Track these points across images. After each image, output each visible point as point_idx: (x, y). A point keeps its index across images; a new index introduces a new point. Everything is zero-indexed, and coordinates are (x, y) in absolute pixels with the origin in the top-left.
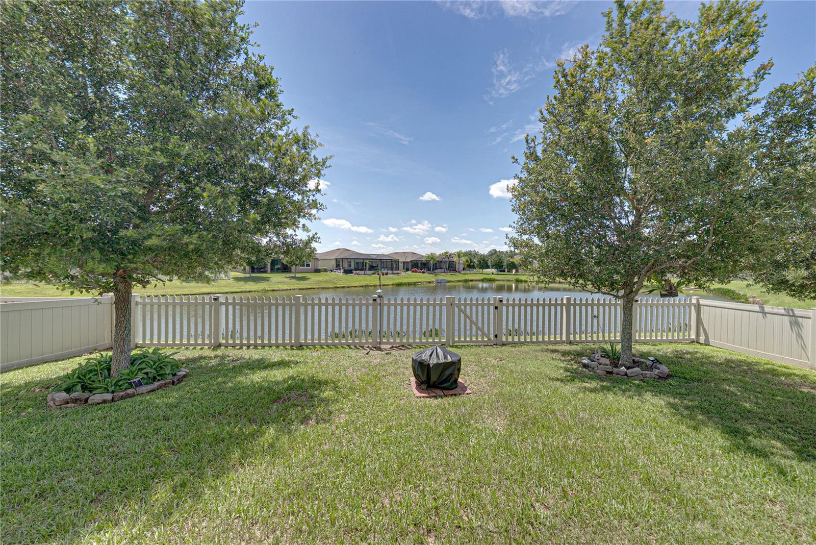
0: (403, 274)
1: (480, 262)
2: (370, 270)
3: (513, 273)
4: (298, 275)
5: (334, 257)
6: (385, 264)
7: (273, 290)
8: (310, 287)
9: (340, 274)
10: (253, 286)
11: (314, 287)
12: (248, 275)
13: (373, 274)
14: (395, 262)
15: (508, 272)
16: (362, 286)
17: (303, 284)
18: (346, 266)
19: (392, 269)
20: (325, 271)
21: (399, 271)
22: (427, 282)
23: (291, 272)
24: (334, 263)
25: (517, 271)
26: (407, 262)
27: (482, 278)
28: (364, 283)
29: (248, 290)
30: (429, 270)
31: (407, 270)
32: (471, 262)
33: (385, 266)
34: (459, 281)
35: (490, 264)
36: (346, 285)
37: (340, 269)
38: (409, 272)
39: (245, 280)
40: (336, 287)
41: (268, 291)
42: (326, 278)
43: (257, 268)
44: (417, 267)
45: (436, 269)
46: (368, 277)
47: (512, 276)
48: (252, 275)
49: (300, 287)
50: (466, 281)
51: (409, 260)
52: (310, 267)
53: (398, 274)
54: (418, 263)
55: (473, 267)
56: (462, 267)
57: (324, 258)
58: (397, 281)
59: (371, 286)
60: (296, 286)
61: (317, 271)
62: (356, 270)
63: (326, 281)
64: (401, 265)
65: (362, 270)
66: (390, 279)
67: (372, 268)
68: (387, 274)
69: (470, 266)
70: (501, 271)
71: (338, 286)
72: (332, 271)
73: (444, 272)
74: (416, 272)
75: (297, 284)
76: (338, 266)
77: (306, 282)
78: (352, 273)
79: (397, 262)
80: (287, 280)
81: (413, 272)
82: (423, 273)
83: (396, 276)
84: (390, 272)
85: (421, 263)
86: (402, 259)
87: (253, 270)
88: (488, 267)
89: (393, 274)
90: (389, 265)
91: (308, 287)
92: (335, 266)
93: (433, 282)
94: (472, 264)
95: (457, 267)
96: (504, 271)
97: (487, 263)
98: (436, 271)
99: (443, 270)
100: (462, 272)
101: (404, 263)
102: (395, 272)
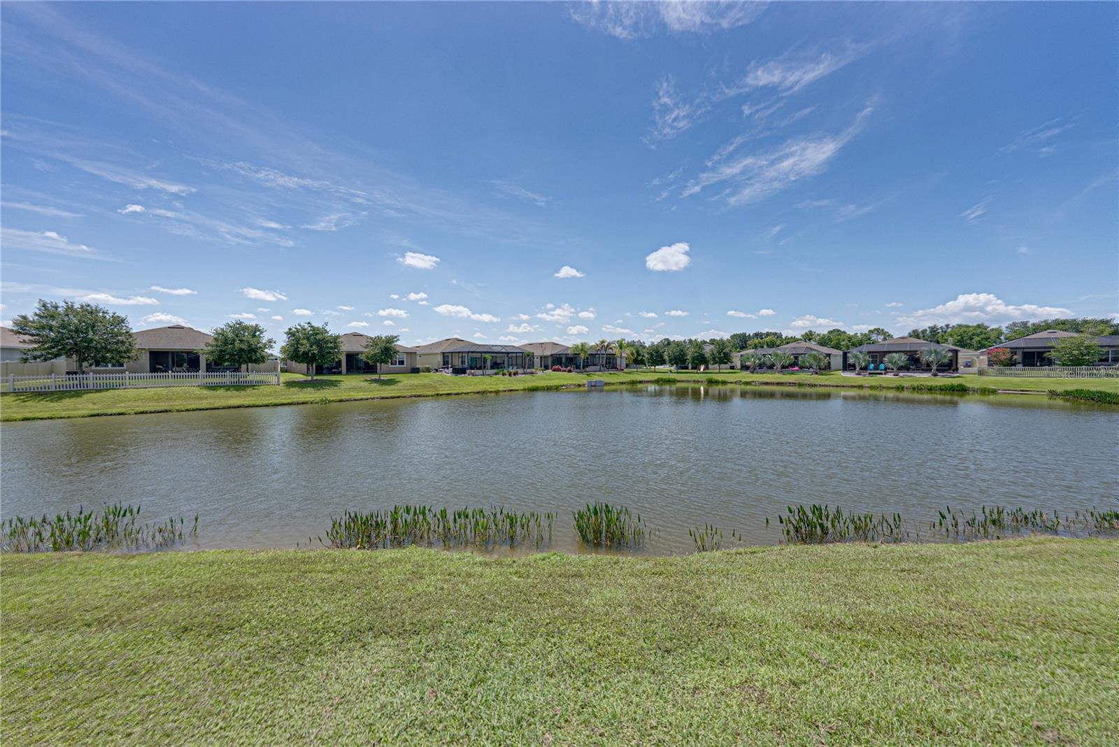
0: (540, 373)
1: (652, 355)
2: (492, 368)
3: (702, 370)
4: (384, 377)
5: (440, 350)
6: (514, 359)
7: (341, 401)
8: (398, 395)
9: (447, 375)
10: (310, 393)
11: (404, 395)
12: (310, 378)
13: (496, 374)
14: (528, 356)
15: (692, 368)
16: (478, 393)
17: (388, 391)
18: (457, 363)
19: (523, 367)
20: (428, 370)
21: (533, 370)
22: (575, 385)
23: (376, 372)
24: (440, 358)
25: (707, 368)
26: (546, 357)
27: (656, 378)
28: (480, 388)
29: (301, 400)
30: (578, 367)
31: (546, 368)
32: (638, 354)
33: (514, 363)
34: (623, 383)
35: (666, 357)
36: (454, 392)
37: (448, 368)
38: (549, 371)
39: (302, 385)
40: (437, 395)
41: (330, 401)
42: (426, 381)
43: (327, 368)
44: (561, 364)
45: (587, 366)
46: (487, 379)
47: (700, 375)
48: (315, 378)
49: (383, 396)
50: (633, 383)
51: (548, 353)
52: (405, 366)
53: (532, 373)
54: (561, 358)
55: (642, 362)
56: (624, 362)
57: (426, 352)
58: (530, 385)
59: (491, 392)
60: (376, 394)
61: (415, 371)
62: (471, 368)
63: (424, 386)
64: (537, 361)
65: (480, 368)
66: (522, 381)
67: (495, 365)
68: (515, 374)
69: (638, 361)
70: (683, 368)
71: (441, 393)
72: (437, 370)
73: (600, 371)
74: (559, 370)
75: (380, 391)
76: (445, 363)
77: (392, 387)
78: (465, 373)
79: (531, 356)
80: (366, 384)
81: (554, 370)
82: (570, 371)
83: (529, 377)
84: (520, 371)
85: (567, 358)
86: (538, 353)
87: (320, 371)
88: (663, 362)
89: (524, 374)
90: (520, 361)
91: (394, 395)
92: (442, 363)
93: (584, 385)
94: (640, 358)
95: (618, 363)
96: (687, 368)
97: (662, 357)
98: (587, 369)
99: (598, 368)
100: (625, 370)
101: (541, 357)
102: (529, 370)
